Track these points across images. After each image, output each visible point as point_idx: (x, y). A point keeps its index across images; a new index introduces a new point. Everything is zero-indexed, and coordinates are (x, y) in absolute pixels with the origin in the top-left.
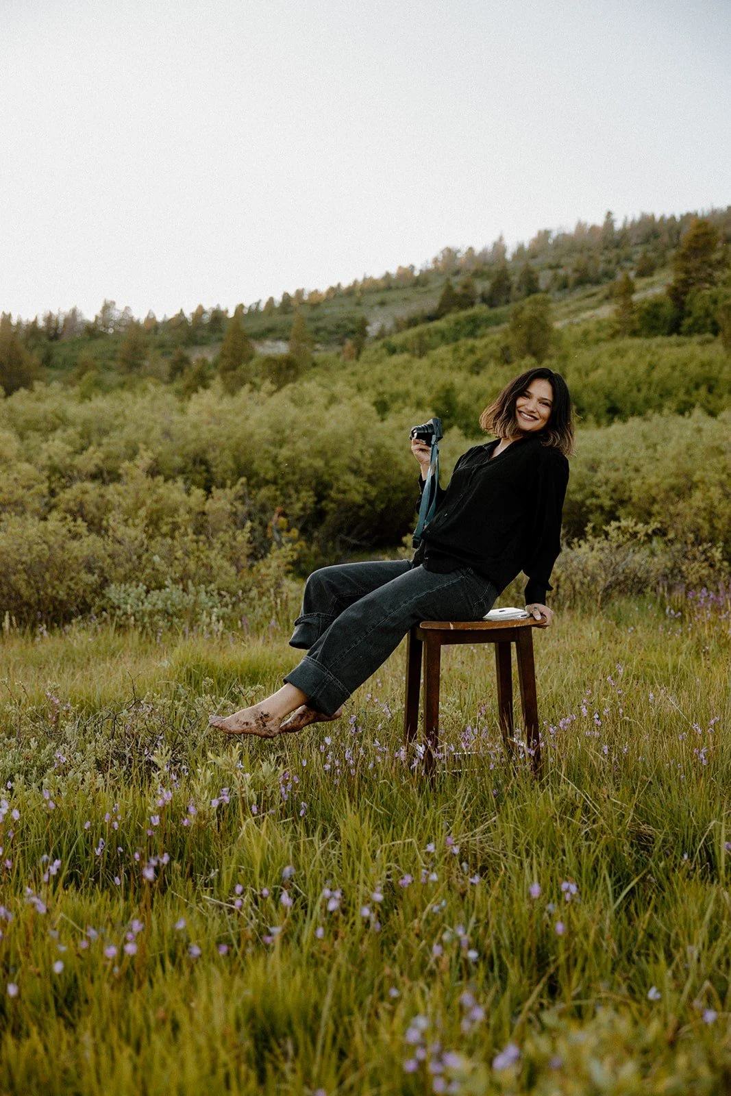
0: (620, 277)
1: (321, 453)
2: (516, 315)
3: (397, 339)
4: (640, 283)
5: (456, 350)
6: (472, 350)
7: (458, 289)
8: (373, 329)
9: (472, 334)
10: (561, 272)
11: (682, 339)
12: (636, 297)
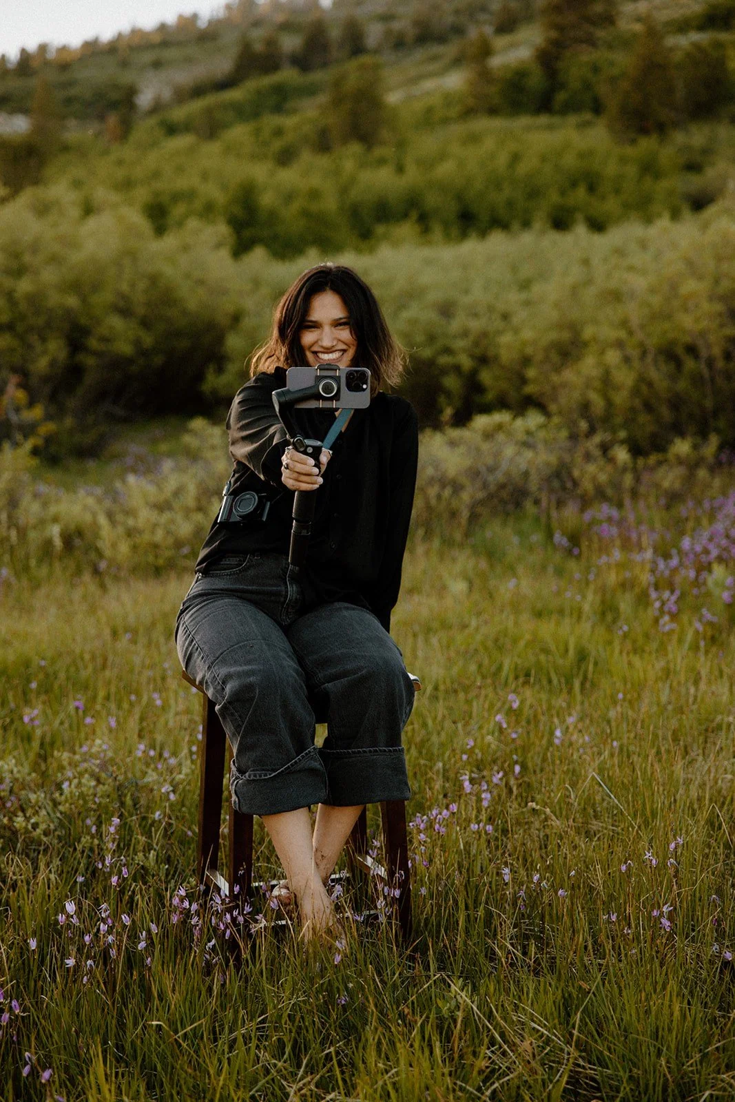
0: (473, 33)
1: (75, 286)
2: (337, 84)
3: (179, 114)
4: (500, 42)
5: (257, 132)
6: (279, 132)
7: (258, 47)
8: (145, 99)
9: (278, 109)
10: (397, 26)
11: (556, 120)
12: (496, 62)
